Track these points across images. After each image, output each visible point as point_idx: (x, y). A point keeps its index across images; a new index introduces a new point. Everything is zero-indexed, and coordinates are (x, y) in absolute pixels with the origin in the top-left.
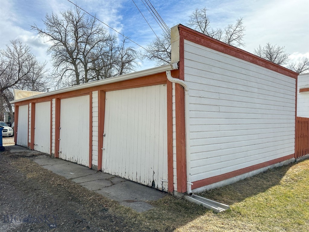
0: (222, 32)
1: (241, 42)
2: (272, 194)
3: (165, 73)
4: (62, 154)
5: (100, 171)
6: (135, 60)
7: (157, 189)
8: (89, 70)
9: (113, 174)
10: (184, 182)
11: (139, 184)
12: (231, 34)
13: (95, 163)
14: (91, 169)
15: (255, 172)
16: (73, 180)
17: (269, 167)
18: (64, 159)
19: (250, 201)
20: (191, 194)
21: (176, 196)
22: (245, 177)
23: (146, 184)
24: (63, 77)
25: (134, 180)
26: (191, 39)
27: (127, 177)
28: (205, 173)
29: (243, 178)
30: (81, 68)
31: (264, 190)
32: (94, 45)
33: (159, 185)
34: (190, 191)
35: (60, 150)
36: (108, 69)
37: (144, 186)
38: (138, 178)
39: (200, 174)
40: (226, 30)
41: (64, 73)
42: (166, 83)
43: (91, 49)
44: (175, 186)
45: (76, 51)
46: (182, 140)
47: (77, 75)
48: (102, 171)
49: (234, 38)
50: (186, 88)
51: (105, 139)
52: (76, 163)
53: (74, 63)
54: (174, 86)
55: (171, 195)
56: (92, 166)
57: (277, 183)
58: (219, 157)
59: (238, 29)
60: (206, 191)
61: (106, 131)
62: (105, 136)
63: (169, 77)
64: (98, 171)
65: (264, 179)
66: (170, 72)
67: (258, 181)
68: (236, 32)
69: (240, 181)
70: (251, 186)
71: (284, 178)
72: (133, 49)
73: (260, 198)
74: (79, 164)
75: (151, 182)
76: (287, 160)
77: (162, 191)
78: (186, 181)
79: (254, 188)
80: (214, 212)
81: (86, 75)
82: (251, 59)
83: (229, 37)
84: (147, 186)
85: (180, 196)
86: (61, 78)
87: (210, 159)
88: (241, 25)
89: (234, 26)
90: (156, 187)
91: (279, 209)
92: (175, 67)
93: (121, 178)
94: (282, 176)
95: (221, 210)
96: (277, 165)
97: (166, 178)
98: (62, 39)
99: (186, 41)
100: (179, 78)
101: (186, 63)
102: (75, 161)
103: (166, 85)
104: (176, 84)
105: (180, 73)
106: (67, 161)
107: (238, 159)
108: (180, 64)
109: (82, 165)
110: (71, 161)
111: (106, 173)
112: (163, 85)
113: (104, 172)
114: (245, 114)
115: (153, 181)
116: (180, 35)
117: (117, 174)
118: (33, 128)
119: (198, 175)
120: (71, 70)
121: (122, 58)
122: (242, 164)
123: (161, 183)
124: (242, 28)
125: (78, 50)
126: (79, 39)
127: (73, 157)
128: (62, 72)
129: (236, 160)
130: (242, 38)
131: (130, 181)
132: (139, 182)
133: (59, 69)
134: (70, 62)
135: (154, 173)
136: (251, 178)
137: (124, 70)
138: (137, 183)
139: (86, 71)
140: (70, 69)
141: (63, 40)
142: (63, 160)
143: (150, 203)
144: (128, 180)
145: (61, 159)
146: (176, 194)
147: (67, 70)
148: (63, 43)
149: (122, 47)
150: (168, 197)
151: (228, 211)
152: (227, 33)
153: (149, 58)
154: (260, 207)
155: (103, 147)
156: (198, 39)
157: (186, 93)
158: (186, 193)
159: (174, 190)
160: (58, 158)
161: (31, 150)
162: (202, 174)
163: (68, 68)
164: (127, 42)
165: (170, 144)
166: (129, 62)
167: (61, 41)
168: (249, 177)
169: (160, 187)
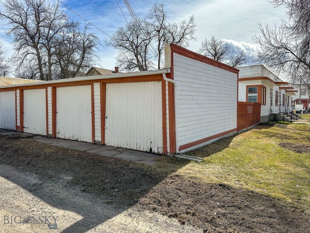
0: (178, 27)
1: (193, 36)
2: (226, 153)
3: (162, 74)
4: (60, 134)
5: (103, 144)
6: (96, 46)
7: (154, 153)
8: (52, 54)
9: (116, 146)
10: (174, 146)
11: (139, 151)
12: (185, 29)
13: (98, 138)
14: (94, 144)
15: (213, 140)
16: (88, 151)
17: (221, 137)
18: (63, 138)
19: (213, 156)
20: (179, 154)
21: (169, 156)
22: (207, 144)
23: (144, 151)
24: (24, 61)
25: (135, 149)
26: (176, 52)
27: (128, 147)
28: (185, 141)
29: (206, 145)
30: (44, 52)
31: (220, 151)
32: (58, 31)
33: (155, 150)
34: (178, 152)
35: (57, 131)
36: (71, 54)
37: (143, 153)
38: (138, 146)
39: (182, 141)
40: (181, 25)
41: (25, 57)
42: (161, 81)
43: (54, 34)
44: (168, 149)
45: (38, 34)
46: (173, 119)
47: (39, 59)
48: (105, 145)
49: (187, 32)
50: (175, 85)
51: (107, 121)
52: (77, 141)
53: (35, 47)
54: (167, 84)
55: (165, 155)
56: (95, 141)
57: (227, 147)
58: (192, 130)
59: (190, 25)
60: (186, 152)
61: (107, 114)
62: (106, 118)
63: (165, 78)
64: (102, 145)
65: (219, 145)
66: (165, 74)
67: (215, 146)
68: (189, 27)
69: (204, 147)
70: (211, 149)
71: (231, 144)
72: (95, 35)
73: (219, 154)
74: (80, 141)
75: (149, 149)
76: (232, 133)
77: (158, 154)
78: (176, 146)
79: (214, 150)
80: (195, 162)
81: (49, 60)
82: (210, 62)
83: (183, 31)
84: (146, 152)
85: (172, 155)
86: (22, 62)
87: (188, 131)
88: (193, 22)
89: (187, 22)
90: (153, 152)
91: (231, 159)
92: (169, 71)
93: (123, 148)
94: (230, 142)
95: (200, 161)
96: (226, 136)
97: (161, 144)
98: (22, 22)
99: (174, 54)
100: (171, 78)
101: (175, 68)
102: (75, 139)
103: (161, 82)
104: (169, 82)
105: (172, 75)
106: (66, 139)
107: (203, 132)
108: (172, 69)
109: (84, 142)
110: (71, 139)
111: (109, 146)
112: (157, 82)
113: (108, 145)
114: (207, 101)
115: (151, 148)
116: (171, 49)
117: (119, 146)
118: (22, 113)
119: (182, 142)
120: (33, 53)
121: (84, 44)
122: (205, 135)
123: (157, 148)
124: (194, 24)
125: (39, 35)
126: (41, 23)
127: (73, 136)
128: (23, 56)
129: (202, 132)
130: (193, 33)
131: (131, 149)
132: (139, 150)
133: (20, 52)
134: (32, 46)
135: (151, 142)
136: (210, 144)
137: (86, 55)
138: (137, 150)
139: (50, 55)
140: (31, 53)
141: (24, 23)
142: (61, 139)
143: (154, 161)
144: (129, 149)
145: (59, 138)
146: (169, 154)
147: (28, 54)
148: (23, 27)
149: (84, 32)
150: (163, 157)
151: (203, 161)
152: (182, 28)
153: (114, 46)
154: (220, 159)
155: (105, 127)
156: (181, 51)
157: (175, 88)
158: (175, 153)
159: (167, 152)
160: (56, 138)
161: (21, 132)
162: (184, 141)
163: (29, 52)
164: (89, 28)
165: (164, 122)
166: (90, 47)
167: (22, 25)
168: (209, 144)
169: (156, 151)
